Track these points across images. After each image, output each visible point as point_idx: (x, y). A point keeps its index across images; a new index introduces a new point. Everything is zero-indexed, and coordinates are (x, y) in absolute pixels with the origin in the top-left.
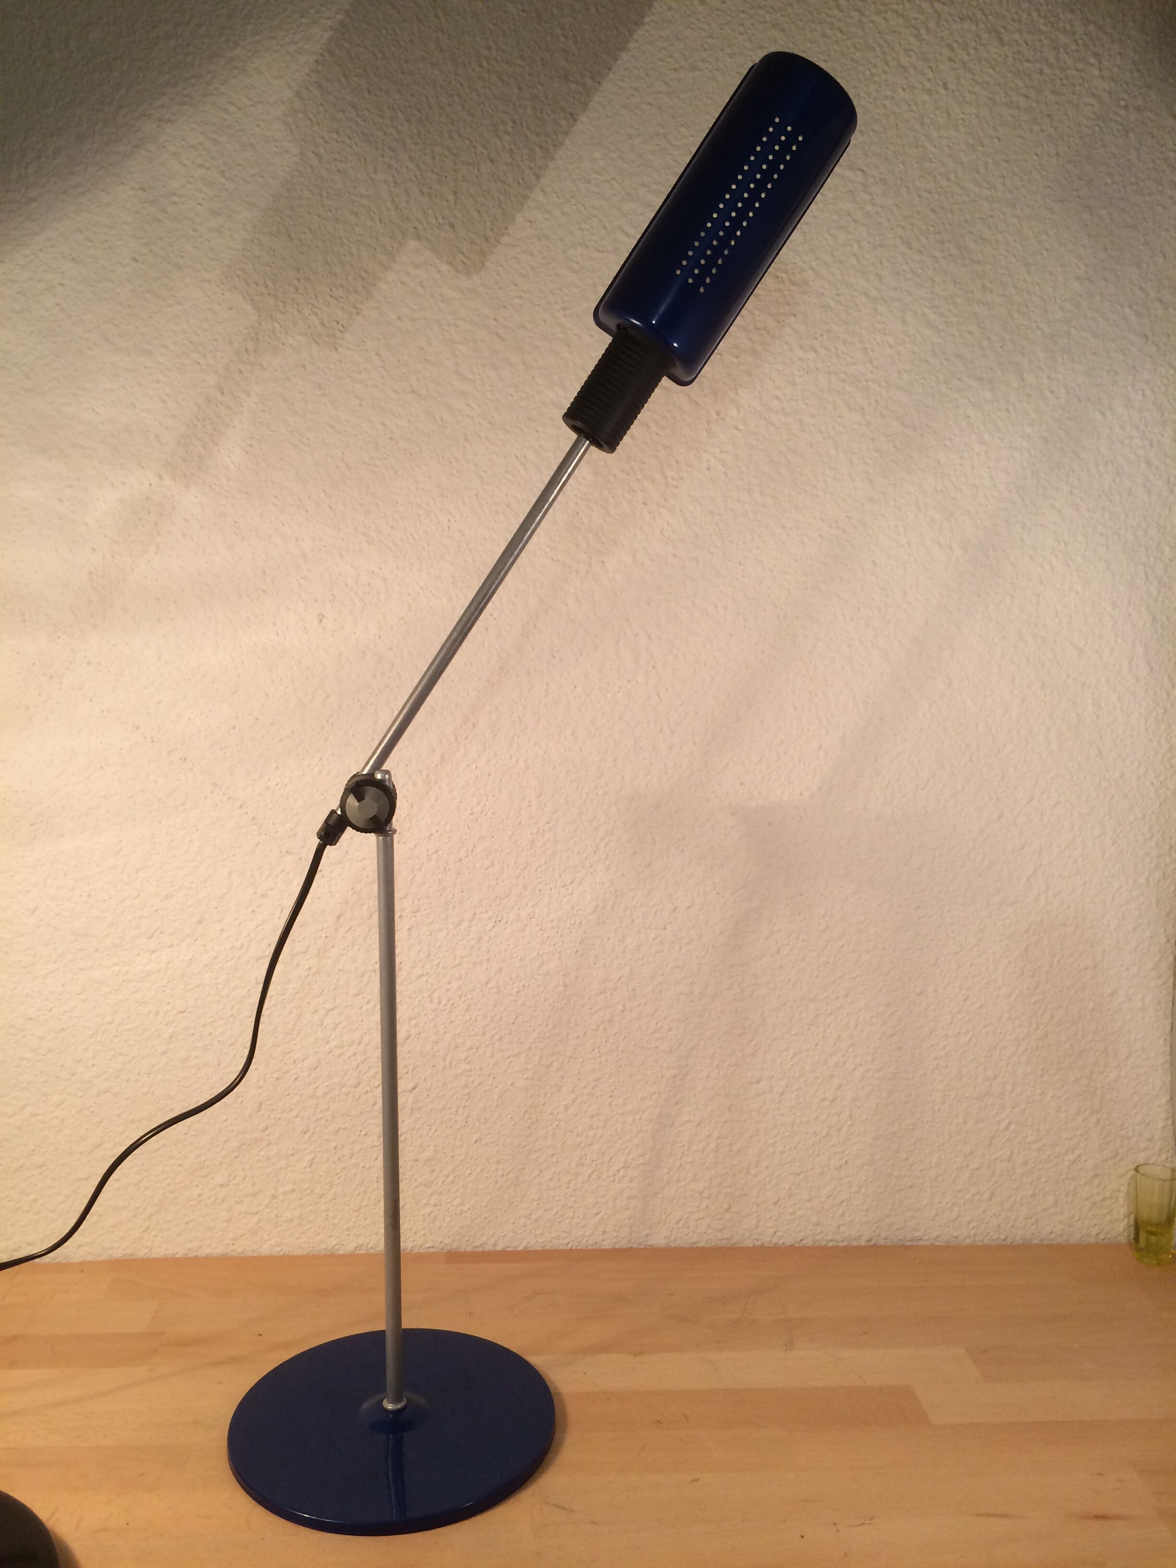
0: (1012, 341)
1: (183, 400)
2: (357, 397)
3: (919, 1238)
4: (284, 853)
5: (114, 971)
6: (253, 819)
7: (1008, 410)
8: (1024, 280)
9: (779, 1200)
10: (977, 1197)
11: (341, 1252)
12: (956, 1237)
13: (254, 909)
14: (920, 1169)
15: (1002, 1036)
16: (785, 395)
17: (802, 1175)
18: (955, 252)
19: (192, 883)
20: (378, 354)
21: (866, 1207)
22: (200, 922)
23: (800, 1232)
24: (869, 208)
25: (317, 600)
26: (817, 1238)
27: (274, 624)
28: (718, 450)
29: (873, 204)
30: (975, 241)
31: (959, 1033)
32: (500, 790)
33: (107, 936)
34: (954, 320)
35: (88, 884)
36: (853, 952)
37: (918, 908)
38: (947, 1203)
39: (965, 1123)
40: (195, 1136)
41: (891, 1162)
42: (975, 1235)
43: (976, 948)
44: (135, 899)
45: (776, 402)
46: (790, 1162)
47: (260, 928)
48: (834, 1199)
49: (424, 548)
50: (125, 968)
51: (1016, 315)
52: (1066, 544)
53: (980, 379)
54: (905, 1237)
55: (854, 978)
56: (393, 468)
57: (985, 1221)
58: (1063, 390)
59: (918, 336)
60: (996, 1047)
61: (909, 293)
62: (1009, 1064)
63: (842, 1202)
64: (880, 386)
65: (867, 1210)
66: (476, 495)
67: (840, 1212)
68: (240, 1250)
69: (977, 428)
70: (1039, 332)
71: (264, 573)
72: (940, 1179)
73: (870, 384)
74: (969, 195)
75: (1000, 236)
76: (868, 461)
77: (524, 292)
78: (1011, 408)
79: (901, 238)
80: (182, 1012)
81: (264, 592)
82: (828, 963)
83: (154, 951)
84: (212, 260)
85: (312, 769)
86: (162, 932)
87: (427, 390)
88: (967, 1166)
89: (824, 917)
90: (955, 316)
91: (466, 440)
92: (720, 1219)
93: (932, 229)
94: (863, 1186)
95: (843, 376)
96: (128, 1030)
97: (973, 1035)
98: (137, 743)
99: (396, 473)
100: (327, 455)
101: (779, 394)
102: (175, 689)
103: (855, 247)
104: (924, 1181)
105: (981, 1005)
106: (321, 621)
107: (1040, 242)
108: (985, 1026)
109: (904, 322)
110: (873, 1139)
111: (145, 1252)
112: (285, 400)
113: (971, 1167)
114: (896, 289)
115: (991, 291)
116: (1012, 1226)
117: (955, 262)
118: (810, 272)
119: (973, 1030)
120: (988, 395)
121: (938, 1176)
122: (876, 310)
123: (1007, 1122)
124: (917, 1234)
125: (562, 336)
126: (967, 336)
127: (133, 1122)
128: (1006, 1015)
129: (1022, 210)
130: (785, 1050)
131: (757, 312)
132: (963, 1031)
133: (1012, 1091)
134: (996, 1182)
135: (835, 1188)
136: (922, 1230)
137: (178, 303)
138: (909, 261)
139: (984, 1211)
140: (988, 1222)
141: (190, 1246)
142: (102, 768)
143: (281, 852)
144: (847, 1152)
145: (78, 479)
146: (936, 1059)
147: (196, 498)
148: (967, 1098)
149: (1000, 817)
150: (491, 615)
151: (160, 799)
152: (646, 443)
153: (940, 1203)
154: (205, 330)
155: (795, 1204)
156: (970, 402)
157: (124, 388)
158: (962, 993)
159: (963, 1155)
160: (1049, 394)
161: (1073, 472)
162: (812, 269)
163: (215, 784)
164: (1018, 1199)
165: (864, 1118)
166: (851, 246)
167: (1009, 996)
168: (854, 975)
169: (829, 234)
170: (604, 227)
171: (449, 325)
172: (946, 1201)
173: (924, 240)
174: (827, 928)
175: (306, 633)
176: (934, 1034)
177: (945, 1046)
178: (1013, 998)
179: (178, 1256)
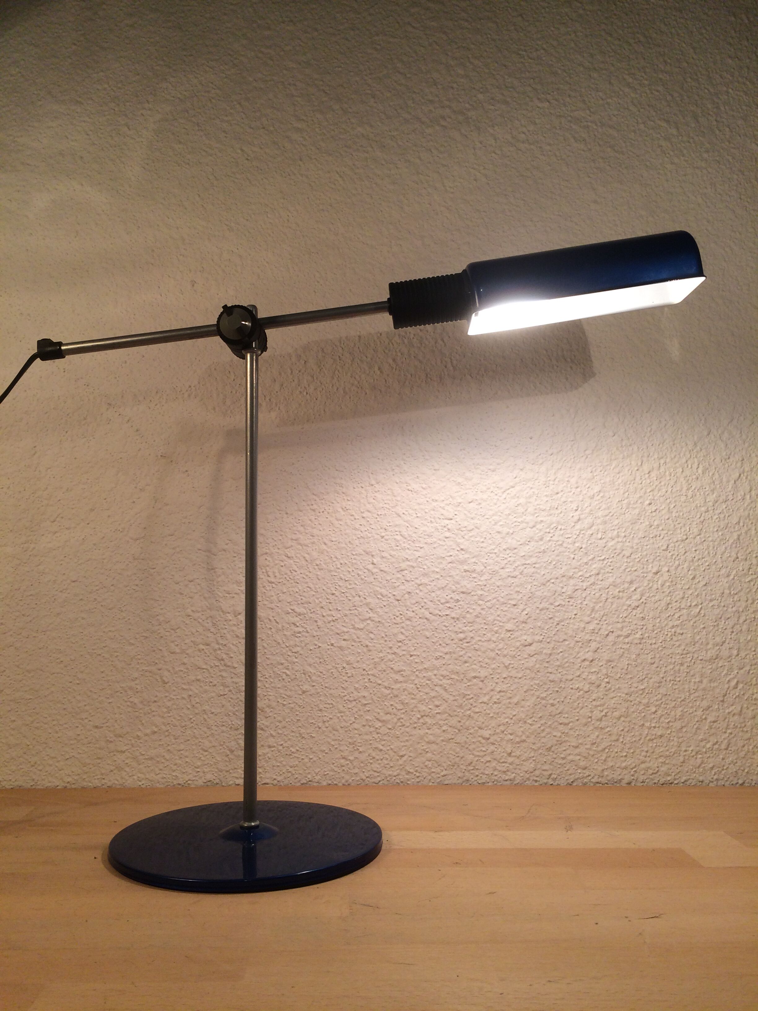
0: (688, 97)
1: (102, 134)
2: (224, 131)
3: (670, 782)
4: (159, 457)
5: (23, 548)
6: (137, 430)
7: (689, 142)
8: (693, 58)
9: (552, 746)
10: (716, 746)
11: (193, 786)
12: (702, 782)
13: (134, 500)
14: (667, 721)
15: (725, 609)
16: (529, 131)
17: (571, 724)
18: (642, 39)
19: (88, 479)
20: (240, 104)
21: (625, 754)
22: (92, 510)
23: (570, 775)
24: (581, 12)
25: (190, 271)
26: (585, 780)
27: (159, 287)
28: (482, 168)
29: (584, 9)
30: (656, 33)
31: (690, 606)
32: (324, 410)
33: (20, 519)
34: (646, 82)
35: (9, 479)
36: (601, 539)
37: (650, 504)
38: (692, 751)
39: (701, 682)
40: (78, 684)
41: (643, 714)
42: (717, 780)
43: (698, 537)
44: (44, 491)
45: (523, 135)
46: (560, 713)
47: (139, 515)
48: (597, 747)
49: (270, 235)
50: (32, 546)
51: (689, 80)
52: (740, 234)
53: (668, 122)
54: (659, 781)
55: (604, 560)
56: (248, 179)
57: (725, 768)
58: (727, 129)
59: (621, 93)
60: (721, 618)
61: (613, 65)
62: (733, 632)
63: (604, 749)
64: (596, 125)
65: (626, 756)
66: (308, 198)
67: (603, 758)
68: (109, 784)
69: (669, 154)
70: (706, 91)
71: (153, 251)
72: (684, 730)
73: (590, 124)
74: (649, 5)
75: (673, 30)
76: (591, 175)
77: (342, 63)
78: (691, 140)
79: (604, 30)
80: (74, 581)
81: (152, 264)
82: (581, 548)
83: (56, 532)
84: (127, 44)
85: (183, 394)
86: (62, 518)
87: (274, 127)
88: (706, 719)
89: (576, 510)
90: (646, 80)
91: (301, 160)
92: (503, 762)
93: (625, 25)
94: (621, 735)
95: (570, 118)
96: (31, 595)
97: (701, 608)
98: (53, 373)
99: (250, 182)
100: (201, 170)
101: (524, 130)
102: (83, 334)
103: (573, 36)
104: (671, 732)
105: (706, 583)
106: (193, 286)
107: (701, 34)
108: (711, 601)
109: (610, 83)
110: (627, 694)
111: (32, 784)
112: (173, 134)
113: (708, 721)
114: (603, 62)
115: (671, 65)
116: (747, 772)
117: (643, 46)
118: (542, 51)
119: (702, 604)
120: (674, 132)
121: (682, 727)
122: (590, 76)
123: (735, 681)
124: (669, 778)
125: (369, 92)
126: (656, 93)
127: (29, 672)
128: (727, 592)
129: (687, 15)
130: (550, 618)
131: (506, 77)
132: (694, 604)
133: (738, 655)
134: (731, 733)
135: (598, 736)
136: (673, 774)
137: (102, 71)
138: (611, 45)
139: (723, 759)
140: (728, 768)
141: (70, 779)
142: (26, 391)
143: (157, 456)
144: (605, 706)
145: (24, 186)
146: (673, 627)
147: (107, 199)
148: (701, 660)
149: (709, 434)
150: (318, 282)
151: (68, 415)
152: (430, 163)
153: (686, 751)
154: (120, 88)
155: (565, 750)
156: (661, 136)
157: (60, 125)
158: (690, 573)
159: (702, 710)
160: (717, 132)
161: (740, 184)
162: (544, 49)
163: (110, 404)
164: (751, 747)
165: (619, 675)
166: (570, 35)
167: (728, 576)
168: (603, 558)
169: (554, 27)
170: (398, 23)
171: (290, 84)
172: (691, 749)
173: (621, 32)
174: (579, 520)
175: (182, 294)
176: (670, 606)
177: (679, 617)
178: (732, 577)
179: (58, 788)
